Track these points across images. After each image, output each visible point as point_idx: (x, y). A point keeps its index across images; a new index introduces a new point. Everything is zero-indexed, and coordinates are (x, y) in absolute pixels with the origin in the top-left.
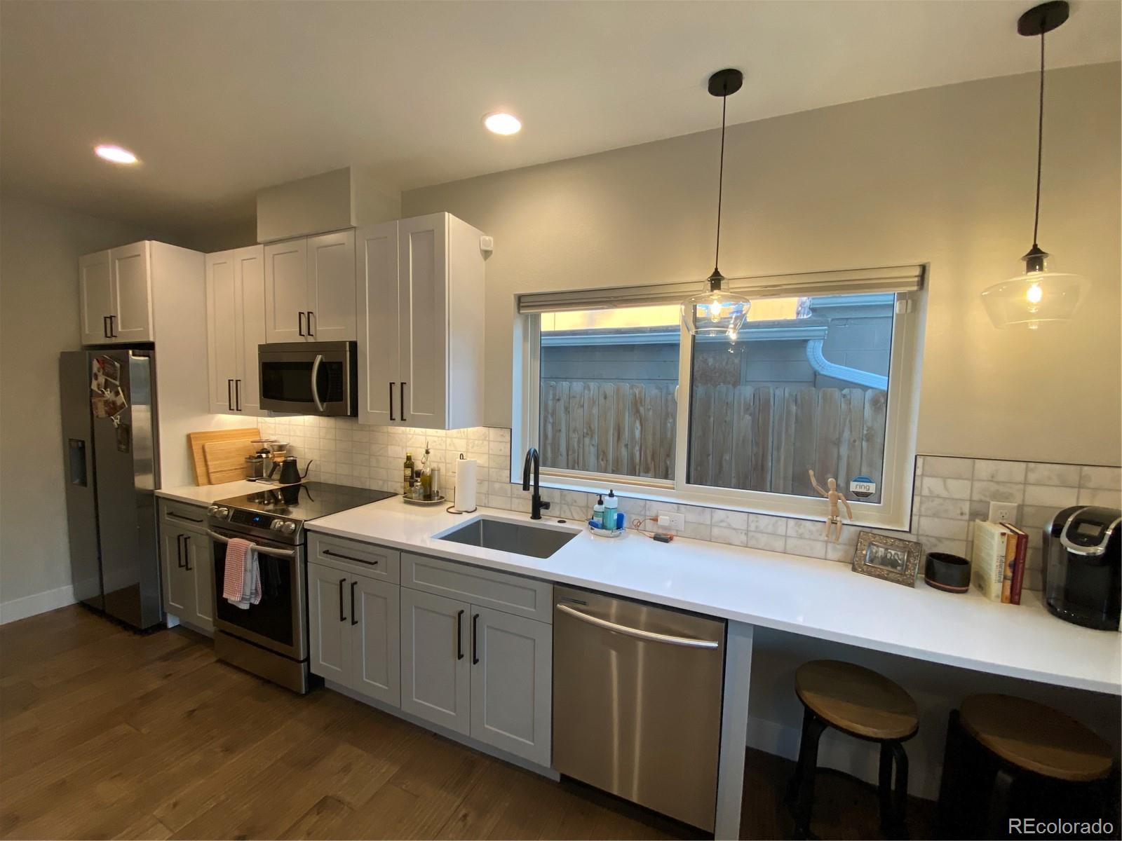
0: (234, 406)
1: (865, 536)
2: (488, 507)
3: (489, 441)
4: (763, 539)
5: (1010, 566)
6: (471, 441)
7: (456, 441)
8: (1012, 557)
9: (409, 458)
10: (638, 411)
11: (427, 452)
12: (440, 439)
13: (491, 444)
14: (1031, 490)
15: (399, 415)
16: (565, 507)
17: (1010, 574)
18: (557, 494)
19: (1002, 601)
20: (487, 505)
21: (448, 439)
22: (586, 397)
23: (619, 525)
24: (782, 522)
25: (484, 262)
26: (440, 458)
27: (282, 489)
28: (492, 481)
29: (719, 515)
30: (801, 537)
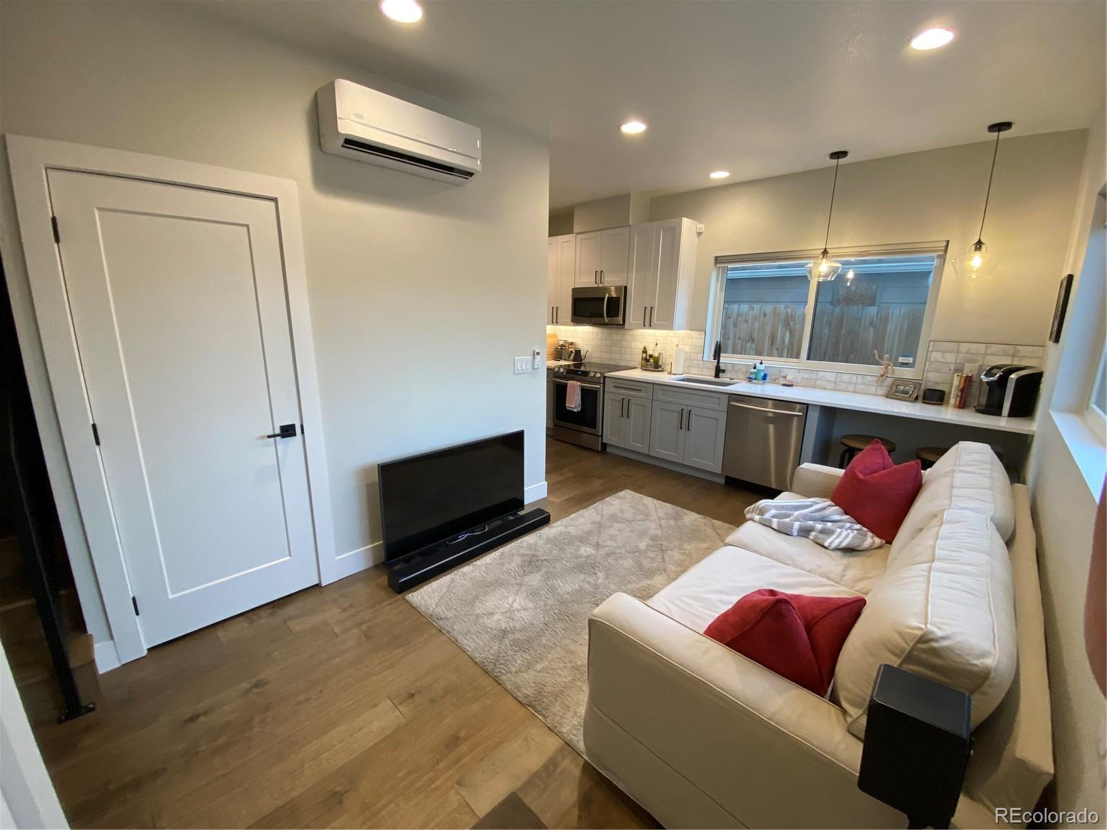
0: (555, 321)
1: (898, 382)
3: (692, 338)
4: (843, 385)
5: (960, 390)
6: (683, 338)
8: (961, 386)
9: (645, 348)
10: (789, 324)
11: (656, 344)
12: (667, 335)
13: (694, 339)
14: (988, 357)
15: (648, 323)
16: (734, 373)
17: (959, 394)
18: (730, 366)
19: (955, 407)
21: (671, 336)
22: (750, 314)
23: (764, 378)
24: (855, 377)
25: (697, 239)
26: (667, 347)
27: (574, 365)
28: (692, 360)
29: (821, 374)
30: (864, 384)
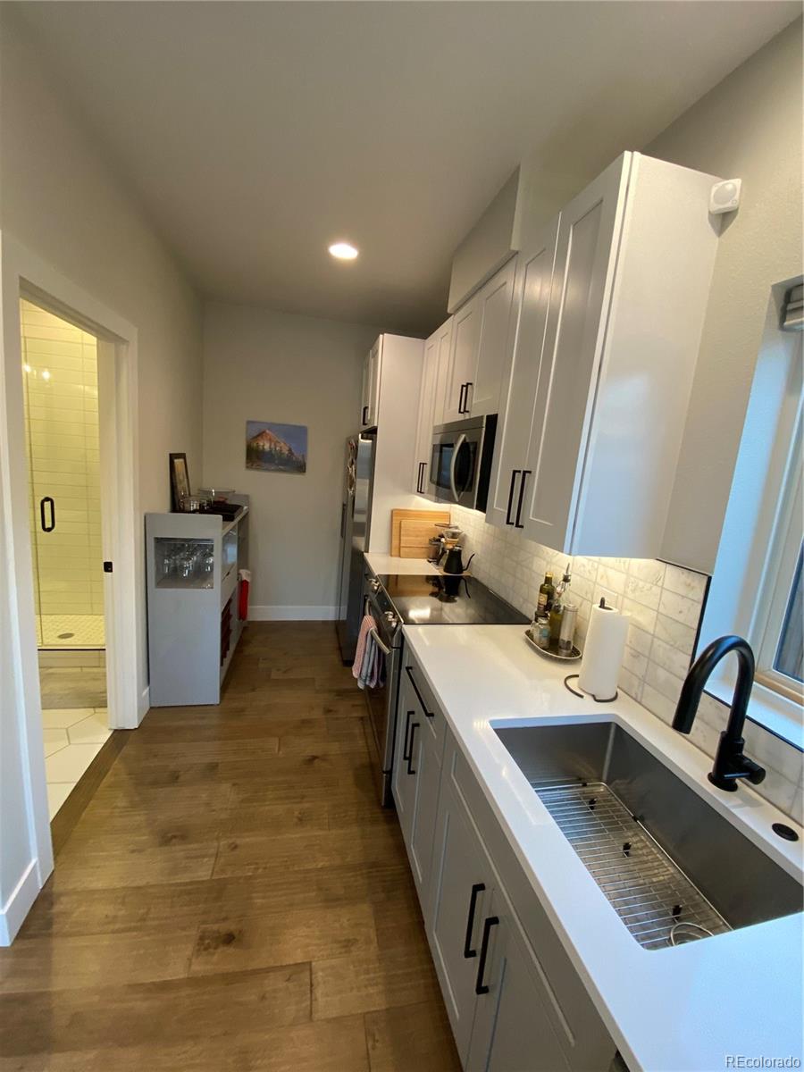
0: (419, 489)
2: (640, 703)
3: (662, 588)
6: (632, 579)
7: (611, 573)
9: (548, 581)
11: (566, 579)
12: (591, 563)
13: (665, 593)
20: (639, 699)
21: (600, 566)
25: (717, 239)
26: (586, 593)
28: (654, 662)
